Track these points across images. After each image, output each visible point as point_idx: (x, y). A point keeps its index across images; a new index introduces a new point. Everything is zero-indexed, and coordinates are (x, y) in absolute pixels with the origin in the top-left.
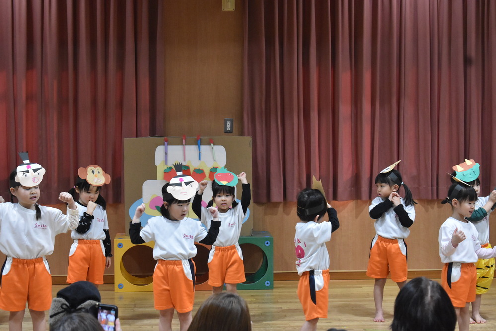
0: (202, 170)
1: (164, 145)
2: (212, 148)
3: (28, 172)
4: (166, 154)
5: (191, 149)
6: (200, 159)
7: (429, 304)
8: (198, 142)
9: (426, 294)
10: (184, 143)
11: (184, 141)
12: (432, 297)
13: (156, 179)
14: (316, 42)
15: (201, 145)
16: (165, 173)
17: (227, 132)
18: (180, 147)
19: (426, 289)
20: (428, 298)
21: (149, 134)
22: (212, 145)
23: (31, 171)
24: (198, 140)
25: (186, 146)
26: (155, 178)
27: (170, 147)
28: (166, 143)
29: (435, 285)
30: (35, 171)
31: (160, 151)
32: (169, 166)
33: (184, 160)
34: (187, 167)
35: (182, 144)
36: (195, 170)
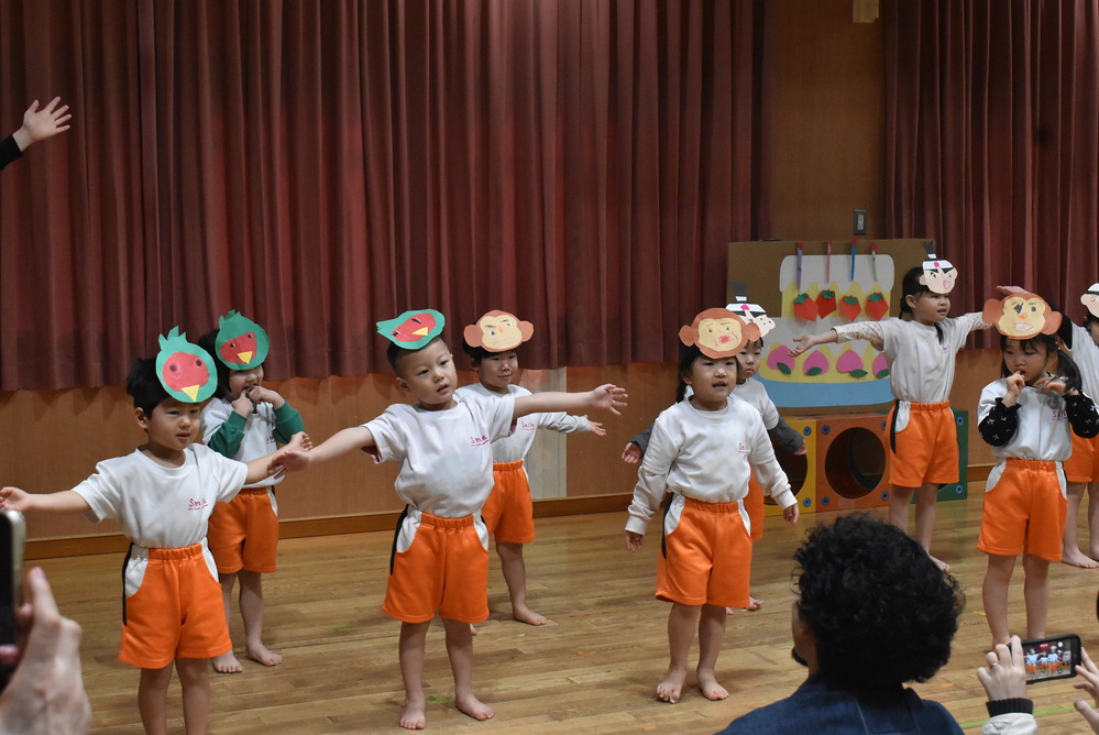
0: (856, 299)
1: (796, 254)
2: (874, 259)
3: (936, 271)
4: (799, 269)
5: (839, 262)
6: (852, 278)
8: (852, 249)
10: (829, 251)
11: (830, 246)
13: (780, 315)
15: (856, 254)
16: (796, 303)
17: (859, 234)
18: (820, 258)
21: (750, 235)
22: (874, 253)
23: (940, 271)
24: (852, 246)
25: (832, 256)
26: (777, 313)
27: (805, 258)
28: (800, 251)
30: (946, 270)
31: (788, 264)
32: (802, 291)
33: (828, 280)
34: (832, 294)
35: (825, 253)
36: (845, 299)
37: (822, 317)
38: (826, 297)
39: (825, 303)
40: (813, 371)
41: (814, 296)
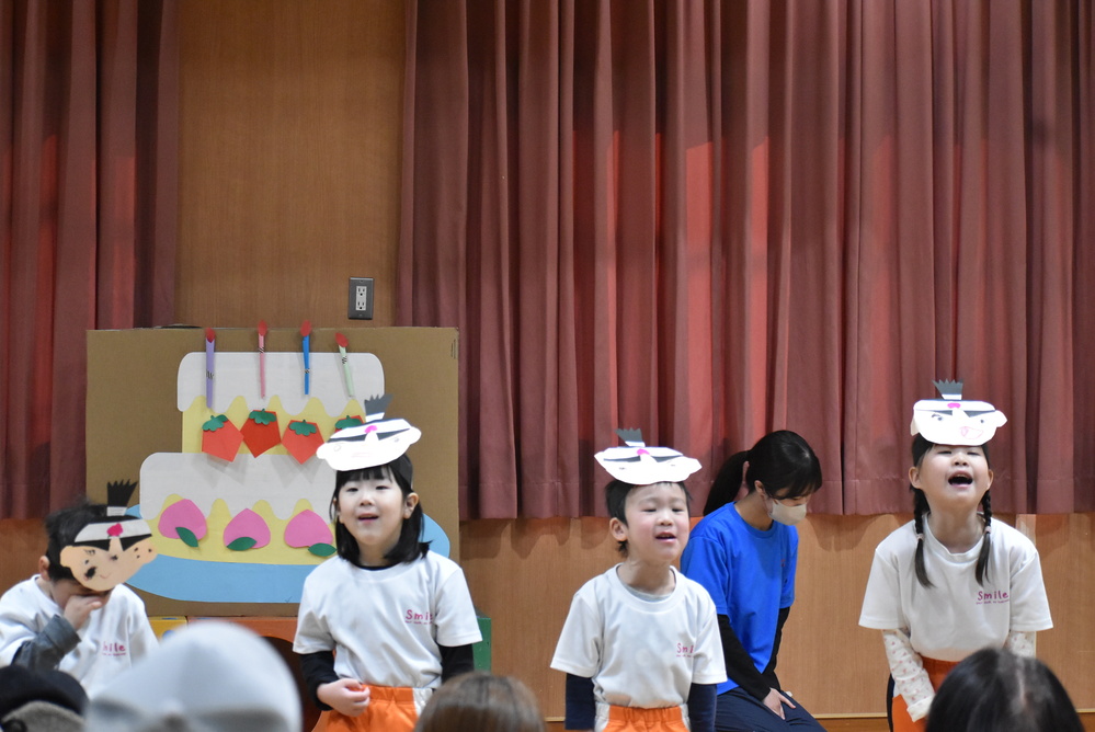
0: (315, 425)
1: (204, 350)
2: (344, 360)
4: (210, 376)
5: (283, 365)
6: (307, 392)
7: (1023, 715)
8: (303, 343)
9: (1013, 691)
10: (262, 345)
11: (261, 338)
12: (1029, 697)
13: (179, 450)
14: (613, 62)
15: (310, 351)
16: (207, 431)
17: (356, 317)
18: (249, 358)
19: (1013, 678)
20: (1020, 700)
21: (131, 319)
22: (343, 350)
24: (302, 339)
25: (268, 354)
26: (175, 445)
27: (220, 357)
28: (210, 346)
29: (1033, 667)
31: (191, 368)
32: (218, 412)
33: (263, 395)
34: (271, 416)
35: (256, 349)
36: (295, 426)
37: (256, 455)
38: (258, 421)
39: (261, 432)
40: (239, 544)
41: (239, 421)
